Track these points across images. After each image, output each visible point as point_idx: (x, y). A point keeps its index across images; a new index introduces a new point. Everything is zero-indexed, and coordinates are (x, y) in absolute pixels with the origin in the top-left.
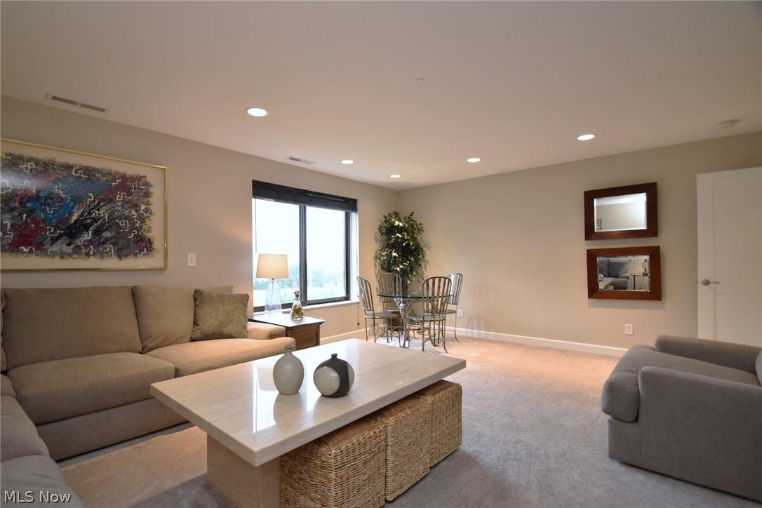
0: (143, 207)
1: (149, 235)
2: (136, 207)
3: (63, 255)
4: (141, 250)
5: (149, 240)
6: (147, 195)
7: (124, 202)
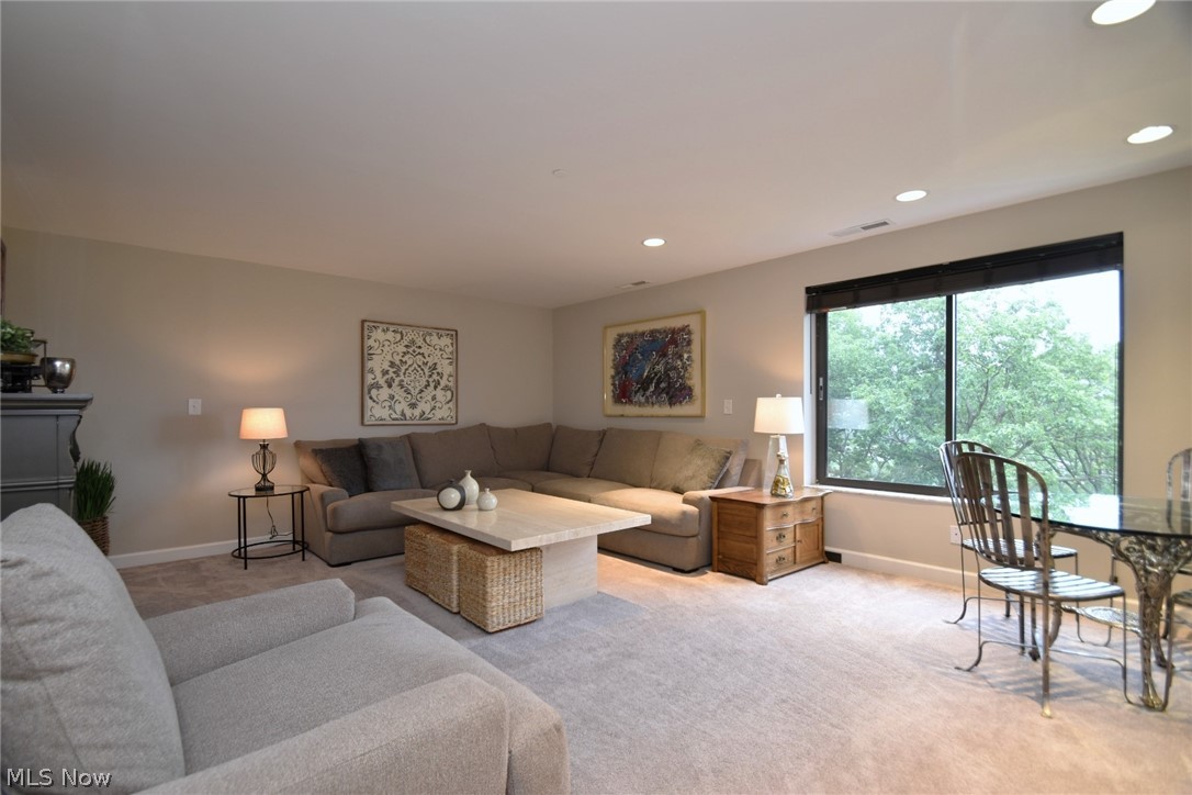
0: (686, 356)
1: (689, 383)
2: (681, 357)
3: (640, 404)
4: (685, 398)
5: (690, 388)
6: (689, 343)
7: (674, 354)
